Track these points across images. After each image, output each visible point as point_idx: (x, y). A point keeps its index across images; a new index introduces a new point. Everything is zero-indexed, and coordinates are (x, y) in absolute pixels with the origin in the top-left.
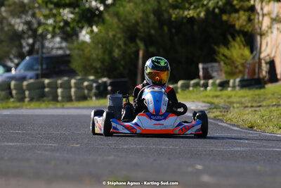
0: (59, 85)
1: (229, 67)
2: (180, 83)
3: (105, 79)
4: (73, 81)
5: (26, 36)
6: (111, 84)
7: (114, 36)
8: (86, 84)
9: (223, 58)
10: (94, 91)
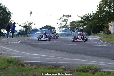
2: (97, 34)
5: (77, 26)
6: (88, 34)
7: (89, 27)
9: (103, 30)
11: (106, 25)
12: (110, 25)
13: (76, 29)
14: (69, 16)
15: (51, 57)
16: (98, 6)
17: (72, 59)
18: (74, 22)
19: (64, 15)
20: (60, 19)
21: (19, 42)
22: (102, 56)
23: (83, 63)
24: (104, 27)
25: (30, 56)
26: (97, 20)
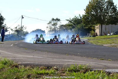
2: (85, 36)
7: (77, 30)
9: (91, 33)
12: (97, 28)
14: (59, 20)
15: (43, 59)
16: (85, 10)
17: (63, 60)
18: (63, 25)
19: (53, 19)
20: (50, 23)
21: (12, 45)
22: (91, 57)
23: (74, 64)
24: (91, 30)
25: (23, 58)
26: (85, 23)
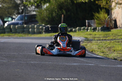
0: (30, 27)
1: (99, 21)
2: (77, 28)
3: (48, 26)
4: (36, 26)
5: (21, 6)
6: (51, 28)
7: (54, 8)
8: (41, 27)
9: (97, 18)
10: (44, 30)
11: (103, 3)
12: (117, 3)
13: (18, 13)
24: (98, 8)
